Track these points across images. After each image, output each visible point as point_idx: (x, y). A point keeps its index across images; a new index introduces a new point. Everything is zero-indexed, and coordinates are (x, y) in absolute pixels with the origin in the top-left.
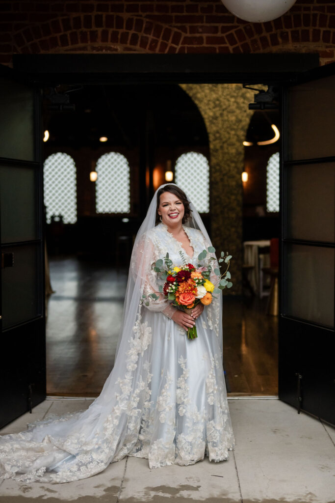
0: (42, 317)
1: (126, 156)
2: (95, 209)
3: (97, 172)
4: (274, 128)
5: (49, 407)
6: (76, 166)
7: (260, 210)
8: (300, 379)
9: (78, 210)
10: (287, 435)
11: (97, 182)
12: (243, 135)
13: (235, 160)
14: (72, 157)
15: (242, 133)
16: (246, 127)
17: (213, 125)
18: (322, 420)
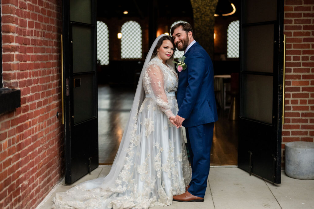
0: (96, 117)
1: (139, 23)
2: (120, 56)
3: (122, 33)
4: (233, 5)
5: (100, 171)
6: (108, 29)
7: (223, 57)
8: (251, 155)
9: (110, 56)
10: (244, 187)
11: (122, 40)
12: (214, 10)
13: (209, 25)
14: (106, 24)
15: (213, 8)
16: (216, 5)
17: (195, 3)
18: (264, 179)
